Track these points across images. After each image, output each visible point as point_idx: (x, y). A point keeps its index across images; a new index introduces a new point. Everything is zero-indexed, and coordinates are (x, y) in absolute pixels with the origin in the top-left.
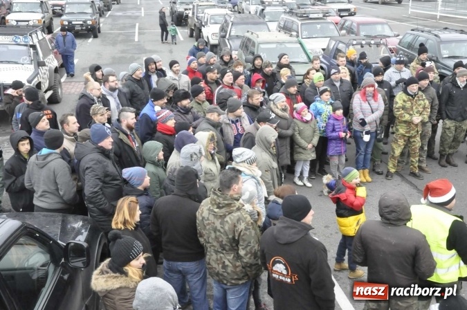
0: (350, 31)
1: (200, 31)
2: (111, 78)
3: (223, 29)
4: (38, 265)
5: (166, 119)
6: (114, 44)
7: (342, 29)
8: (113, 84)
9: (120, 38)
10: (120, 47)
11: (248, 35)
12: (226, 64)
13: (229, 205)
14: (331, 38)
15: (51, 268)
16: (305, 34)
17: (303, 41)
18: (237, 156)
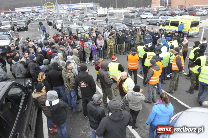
0: (95, 24)
1: (56, 26)
2: (35, 41)
3: (62, 25)
4: (19, 93)
5: (49, 50)
6: (32, 32)
7: (92, 23)
8: (35, 42)
9: (34, 30)
10: (34, 33)
11: (69, 26)
12: (64, 34)
13: (67, 71)
14: (90, 26)
15: (23, 93)
16: (83, 25)
17: (83, 27)
18: (68, 58)
